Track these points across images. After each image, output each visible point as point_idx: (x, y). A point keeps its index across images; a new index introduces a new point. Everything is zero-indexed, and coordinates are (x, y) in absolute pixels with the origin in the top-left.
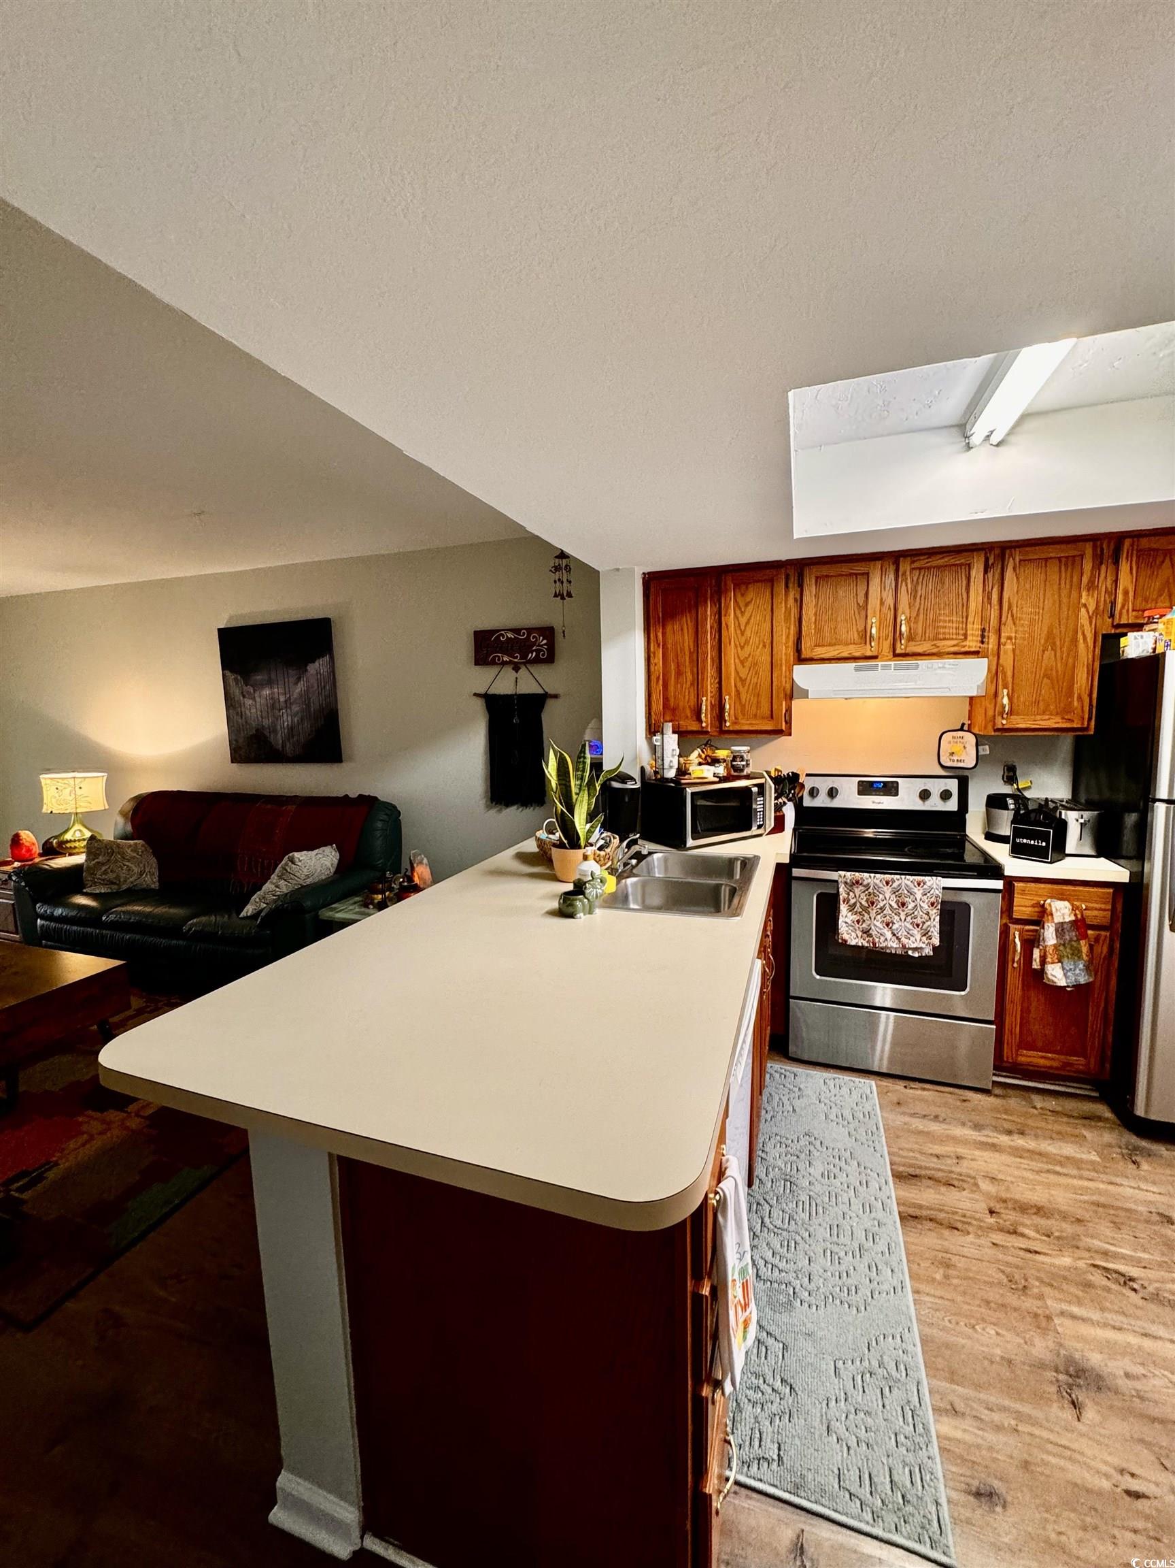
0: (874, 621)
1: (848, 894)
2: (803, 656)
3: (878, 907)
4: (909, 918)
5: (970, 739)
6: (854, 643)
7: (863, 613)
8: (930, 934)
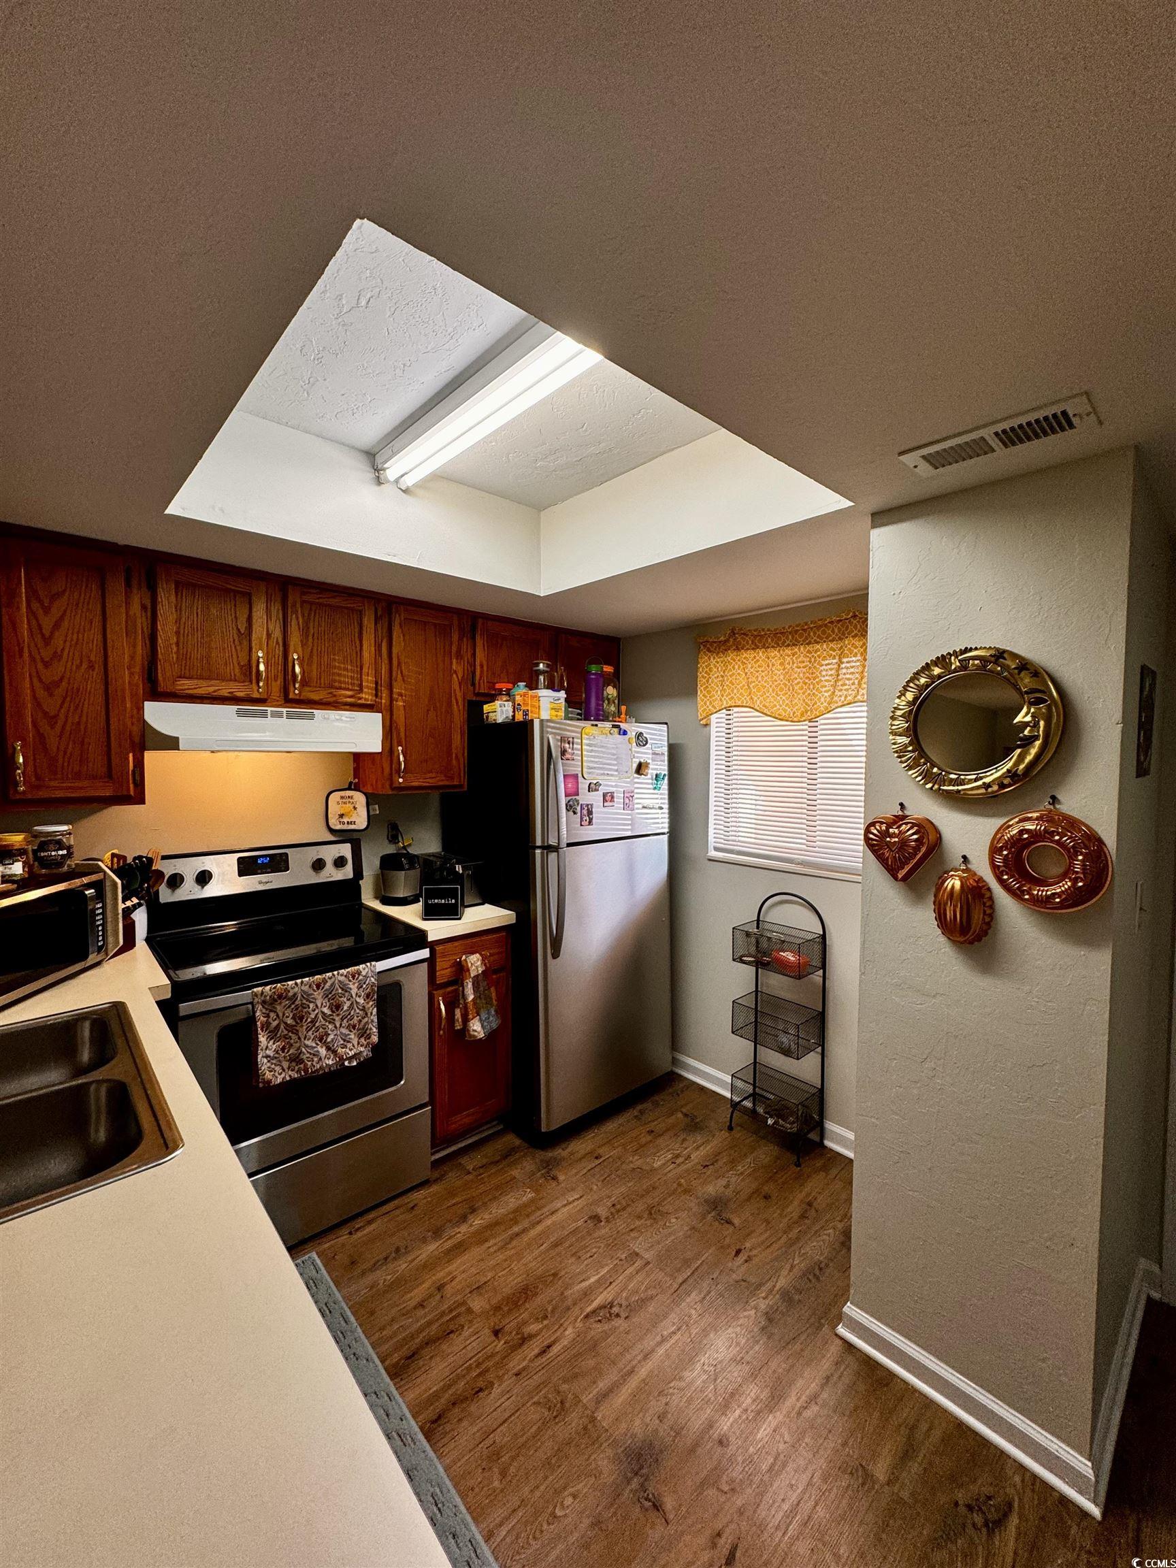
0: (260, 654)
1: (268, 1016)
2: (160, 689)
3: (309, 1020)
4: (345, 1023)
5: (360, 798)
6: (236, 681)
7: (245, 643)
8: (368, 1032)
